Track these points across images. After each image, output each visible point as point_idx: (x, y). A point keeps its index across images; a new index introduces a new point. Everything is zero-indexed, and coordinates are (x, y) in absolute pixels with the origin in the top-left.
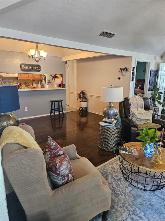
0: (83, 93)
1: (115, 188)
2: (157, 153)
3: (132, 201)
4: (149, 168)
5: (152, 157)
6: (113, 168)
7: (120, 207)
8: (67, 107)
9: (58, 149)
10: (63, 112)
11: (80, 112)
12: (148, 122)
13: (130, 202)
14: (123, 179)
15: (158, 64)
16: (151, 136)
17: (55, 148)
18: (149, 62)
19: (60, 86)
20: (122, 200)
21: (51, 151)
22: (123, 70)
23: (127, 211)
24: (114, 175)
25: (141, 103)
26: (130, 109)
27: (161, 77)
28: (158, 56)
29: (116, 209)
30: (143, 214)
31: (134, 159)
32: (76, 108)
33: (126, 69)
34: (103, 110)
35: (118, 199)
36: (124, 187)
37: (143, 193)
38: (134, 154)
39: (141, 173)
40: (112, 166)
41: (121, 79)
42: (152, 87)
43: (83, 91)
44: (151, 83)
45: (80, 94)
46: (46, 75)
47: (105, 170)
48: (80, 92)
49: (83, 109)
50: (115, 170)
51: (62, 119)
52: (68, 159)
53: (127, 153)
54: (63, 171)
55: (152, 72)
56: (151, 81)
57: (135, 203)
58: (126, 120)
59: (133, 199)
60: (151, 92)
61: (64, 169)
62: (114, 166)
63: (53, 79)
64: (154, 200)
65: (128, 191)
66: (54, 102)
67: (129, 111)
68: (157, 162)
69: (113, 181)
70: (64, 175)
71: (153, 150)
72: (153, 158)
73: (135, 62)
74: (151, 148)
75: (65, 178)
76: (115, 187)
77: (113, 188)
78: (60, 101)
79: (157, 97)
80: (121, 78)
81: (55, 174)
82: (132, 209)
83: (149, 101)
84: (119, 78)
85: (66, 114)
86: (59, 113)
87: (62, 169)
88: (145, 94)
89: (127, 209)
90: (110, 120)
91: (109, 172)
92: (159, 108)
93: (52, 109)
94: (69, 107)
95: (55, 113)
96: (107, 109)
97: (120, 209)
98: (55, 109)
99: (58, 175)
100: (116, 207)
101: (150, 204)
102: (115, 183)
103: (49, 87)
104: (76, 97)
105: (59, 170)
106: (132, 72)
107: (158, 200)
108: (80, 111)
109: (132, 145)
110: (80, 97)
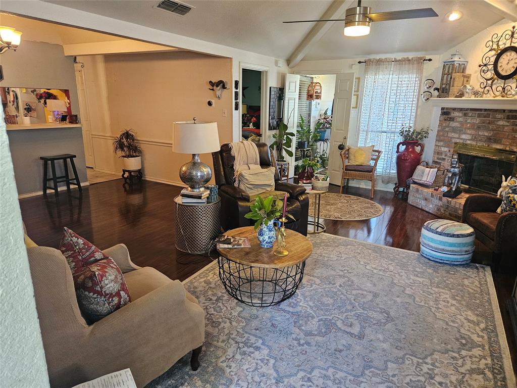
0: (127, 135)
1: (213, 314)
2: (279, 237)
3: (243, 328)
4: (268, 263)
5: (272, 247)
6: (208, 283)
7: (223, 341)
8: (89, 172)
9: (91, 251)
10: (78, 184)
11: (126, 182)
12: (269, 189)
13: (238, 330)
14: (226, 297)
15: (282, 76)
16: (268, 209)
17: (83, 248)
18: (266, 72)
19: (63, 119)
20: (225, 330)
21: (74, 255)
22: (217, 86)
23: (234, 345)
24: (210, 293)
25: (254, 154)
26: (234, 168)
27: (289, 103)
28: (280, 60)
29: (216, 347)
30: (260, 341)
31: (243, 253)
32: (113, 173)
33: (222, 84)
34: (180, 172)
35: (219, 330)
36: (229, 308)
37: (261, 312)
38: (243, 246)
39: (258, 282)
40: (205, 279)
41: (213, 105)
42: (275, 123)
43: (127, 132)
44: (272, 114)
45: (121, 138)
46: (18, 91)
47: (192, 289)
48: (121, 133)
49: (132, 174)
50: (210, 286)
51: (77, 202)
52: (115, 265)
53: (230, 246)
54: (108, 286)
55: (273, 93)
56: (271, 110)
57: (247, 329)
58: (227, 188)
59: (244, 324)
60: (274, 132)
61: (110, 283)
62: (209, 278)
63: (42, 101)
64: (279, 318)
65: (235, 314)
66: (53, 159)
67: (233, 170)
68: (280, 253)
69: (208, 304)
70: (111, 294)
71: (273, 233)
72: (275, 248)
73: (238, 71)
74: (270, 231)
75: (114, 299)
76: (213, 312)
77: (209, 315)
78: (68, 158)
79: (284, 142)
80: (213, 101)
81: (91, 294)
82: (244, 340)
83: (268, 150)
84: (210, 104)
85: (87, 188)
86: (68, 187)
87: (106, 282)
88: (263, 136)
89: (234, 341)
90: (196, 192)
91: (201, 291)
92: (289, 163)
93: (46, 180)
94: (95, 173)
95: (56, 189)
96: (188, 169)
97: (223, 345)
98: (55, 179)
99: (100, 293)
100: (216, 342)
101: (273, 325)
102: (212, 306)
103: (32, 123)
104: (112, 148)
105: (101, 283)
106: (234, 90)
107: (285, 316)
108: (126, 179)
109: (240, 232)
110: (120, 145)
